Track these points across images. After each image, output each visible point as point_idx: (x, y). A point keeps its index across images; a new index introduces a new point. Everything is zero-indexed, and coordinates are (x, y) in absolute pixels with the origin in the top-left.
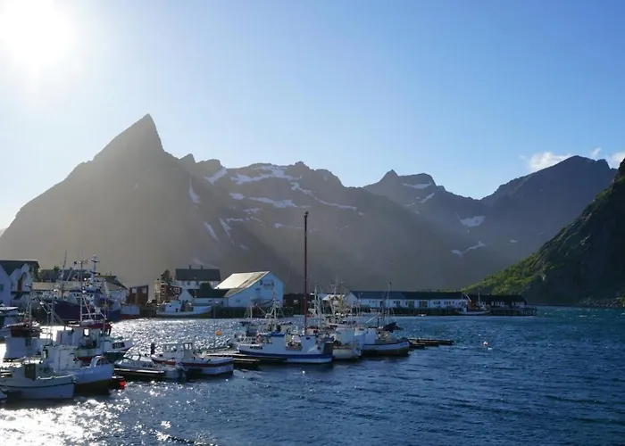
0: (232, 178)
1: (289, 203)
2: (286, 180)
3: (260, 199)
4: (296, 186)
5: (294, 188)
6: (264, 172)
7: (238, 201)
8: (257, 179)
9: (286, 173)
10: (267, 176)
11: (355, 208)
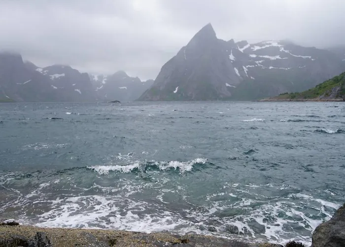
0: (252, 48)
1: (278, 57)
2: (278, 47)
3: (264, 56)
4: (282, 49)
5: (281, 50)
6: (267, 44)
7: (253, 58)
8: (263, 47)
9: (279, 44)
10: (268, 46)
11: (310, 57)
